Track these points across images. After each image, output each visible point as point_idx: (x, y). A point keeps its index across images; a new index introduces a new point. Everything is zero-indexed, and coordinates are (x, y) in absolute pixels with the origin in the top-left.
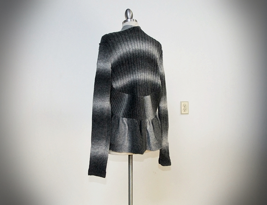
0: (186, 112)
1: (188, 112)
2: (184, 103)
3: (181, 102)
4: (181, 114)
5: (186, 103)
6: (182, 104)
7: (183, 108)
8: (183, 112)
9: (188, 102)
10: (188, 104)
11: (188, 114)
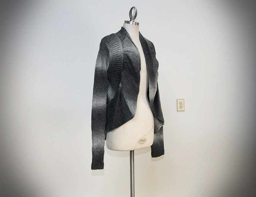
0: (182, 109)
1: (184, 109)
2: (181, 100)
3: (177, 100)
4: (178, 111)
5: (182, 101)
6: (178, 101)
7: (179, 105)
8: (179, 110)
10: (184, 101)
11: (184, 111)
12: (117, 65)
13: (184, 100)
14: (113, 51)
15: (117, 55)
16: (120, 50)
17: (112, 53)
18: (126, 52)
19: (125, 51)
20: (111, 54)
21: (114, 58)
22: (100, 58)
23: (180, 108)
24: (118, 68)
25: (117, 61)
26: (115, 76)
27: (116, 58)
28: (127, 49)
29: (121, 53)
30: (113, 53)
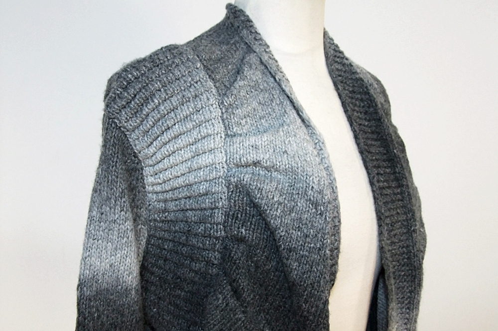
16: (204, 160)
17: (162, 178)
18: (247, 176)
19: (238, 166)
28: (254, 147)
29: (214, 175)
30: (167, 175)
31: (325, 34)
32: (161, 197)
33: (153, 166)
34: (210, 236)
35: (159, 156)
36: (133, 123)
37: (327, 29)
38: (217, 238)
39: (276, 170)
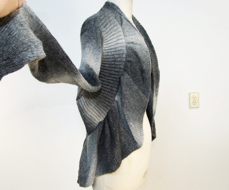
0: (196, 106)
1: (198, 105)
3: (190, 94)
4: (190, 108)
5: (197, 95)
6: (191, 95)
7: (192, 101)
8: (192, 106)
9: (198, 93)
10: (199, 96)
11: (198, 108)
12: (113, 66)
13: (199, 94)
14: (110, 42)
15: (115, 48)
16: (120, 41)
17: (108, 45)
18: (131, 45)
19: (128, 43)
20: (105, 46)
21: (110, 54)
22: (91, 51)
23: (193, 104)
24: (116, 70)
25: (114, 58)
26: (109, 83)
27: (113, 53)
28: (132, 38)
29: (123, 45)
30: (110, 45)
31: (133, 16)
32: (106, 51)
33: (106, 42)
34: (122, 61)
35: (109, 39)
36: (104, 29)
37: (133, 15)
38: (124, 62)
39: (137, 44)
